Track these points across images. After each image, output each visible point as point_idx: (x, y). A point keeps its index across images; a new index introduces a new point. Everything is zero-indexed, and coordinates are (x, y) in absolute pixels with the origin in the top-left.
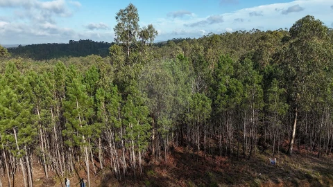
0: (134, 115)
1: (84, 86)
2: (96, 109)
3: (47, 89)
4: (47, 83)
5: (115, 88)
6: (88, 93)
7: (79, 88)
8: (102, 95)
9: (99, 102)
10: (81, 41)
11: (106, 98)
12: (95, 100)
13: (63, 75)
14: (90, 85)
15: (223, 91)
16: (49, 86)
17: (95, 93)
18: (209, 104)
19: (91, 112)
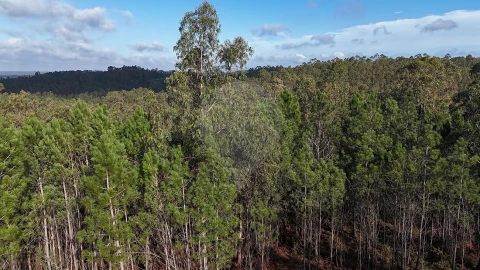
0: (210, 200)
1: (123, 145)
2: (142, 189)
3: (57, 149)
4: (57, 138)
5: (178, 151)
6: (130, 155)
7: (112, 152)
8: (154, 162)
9: (149, 175)
10: (124, 68)
11: (160, 167)
12: (142, 173)
13: (86, 124)
14: (134, 141)
15: (368, 158)
16: (61, 143)
17: (141, 157)
18: (341, 180)
19: (133, 193)
